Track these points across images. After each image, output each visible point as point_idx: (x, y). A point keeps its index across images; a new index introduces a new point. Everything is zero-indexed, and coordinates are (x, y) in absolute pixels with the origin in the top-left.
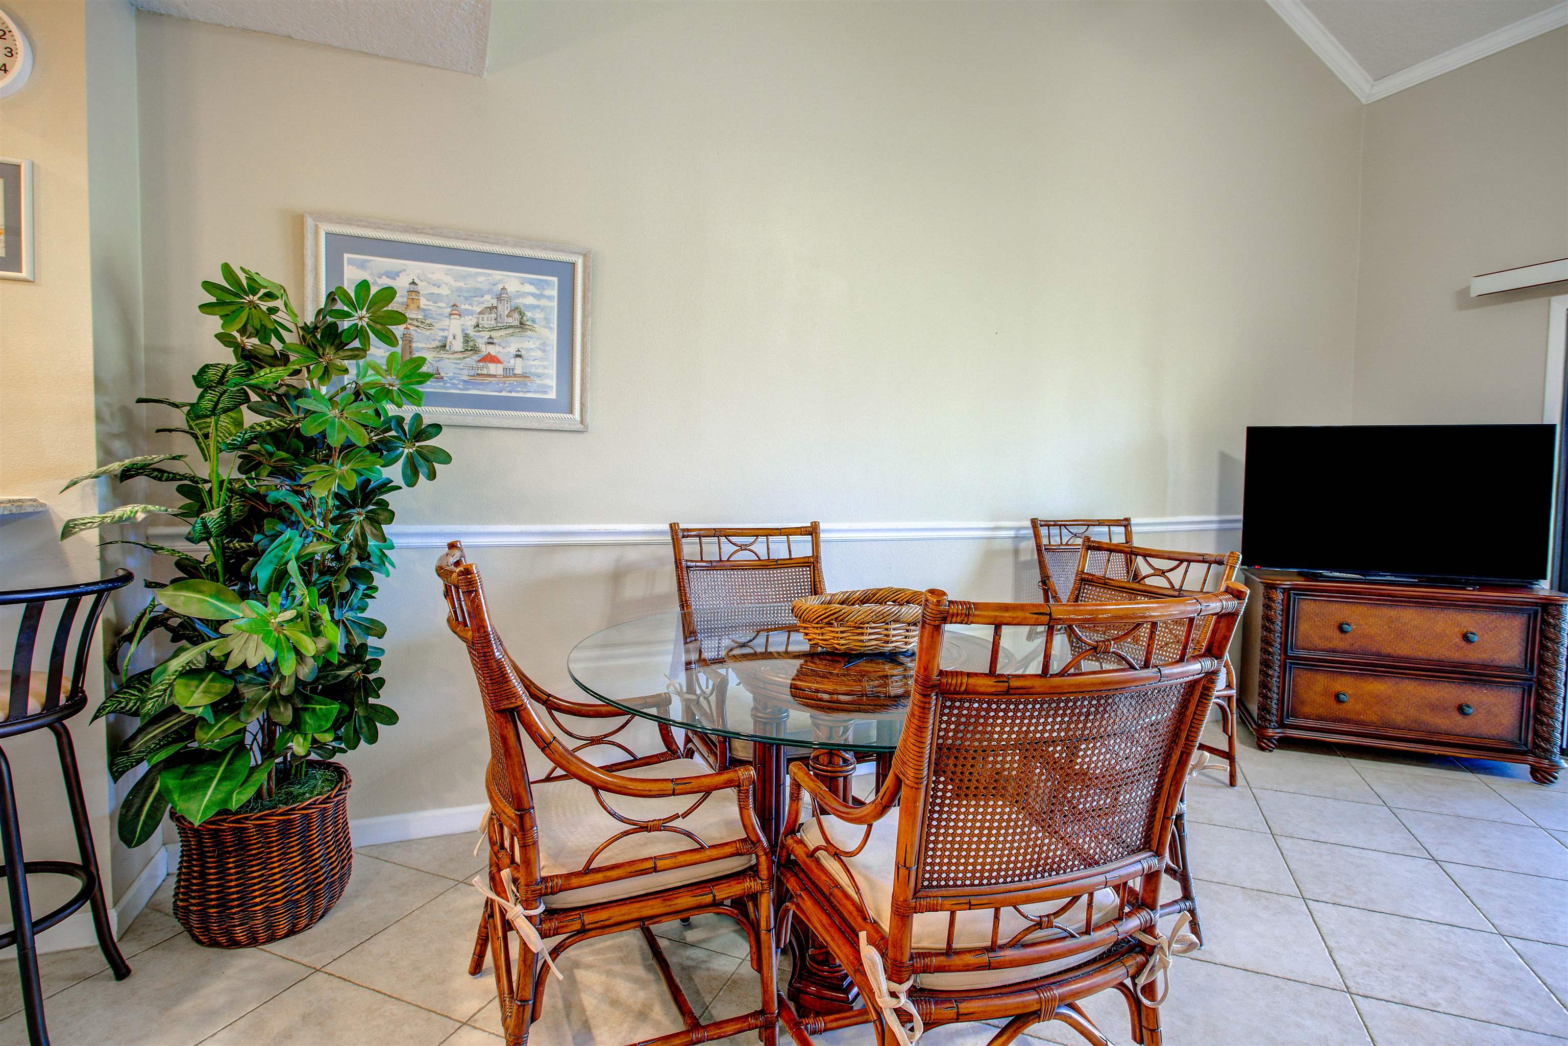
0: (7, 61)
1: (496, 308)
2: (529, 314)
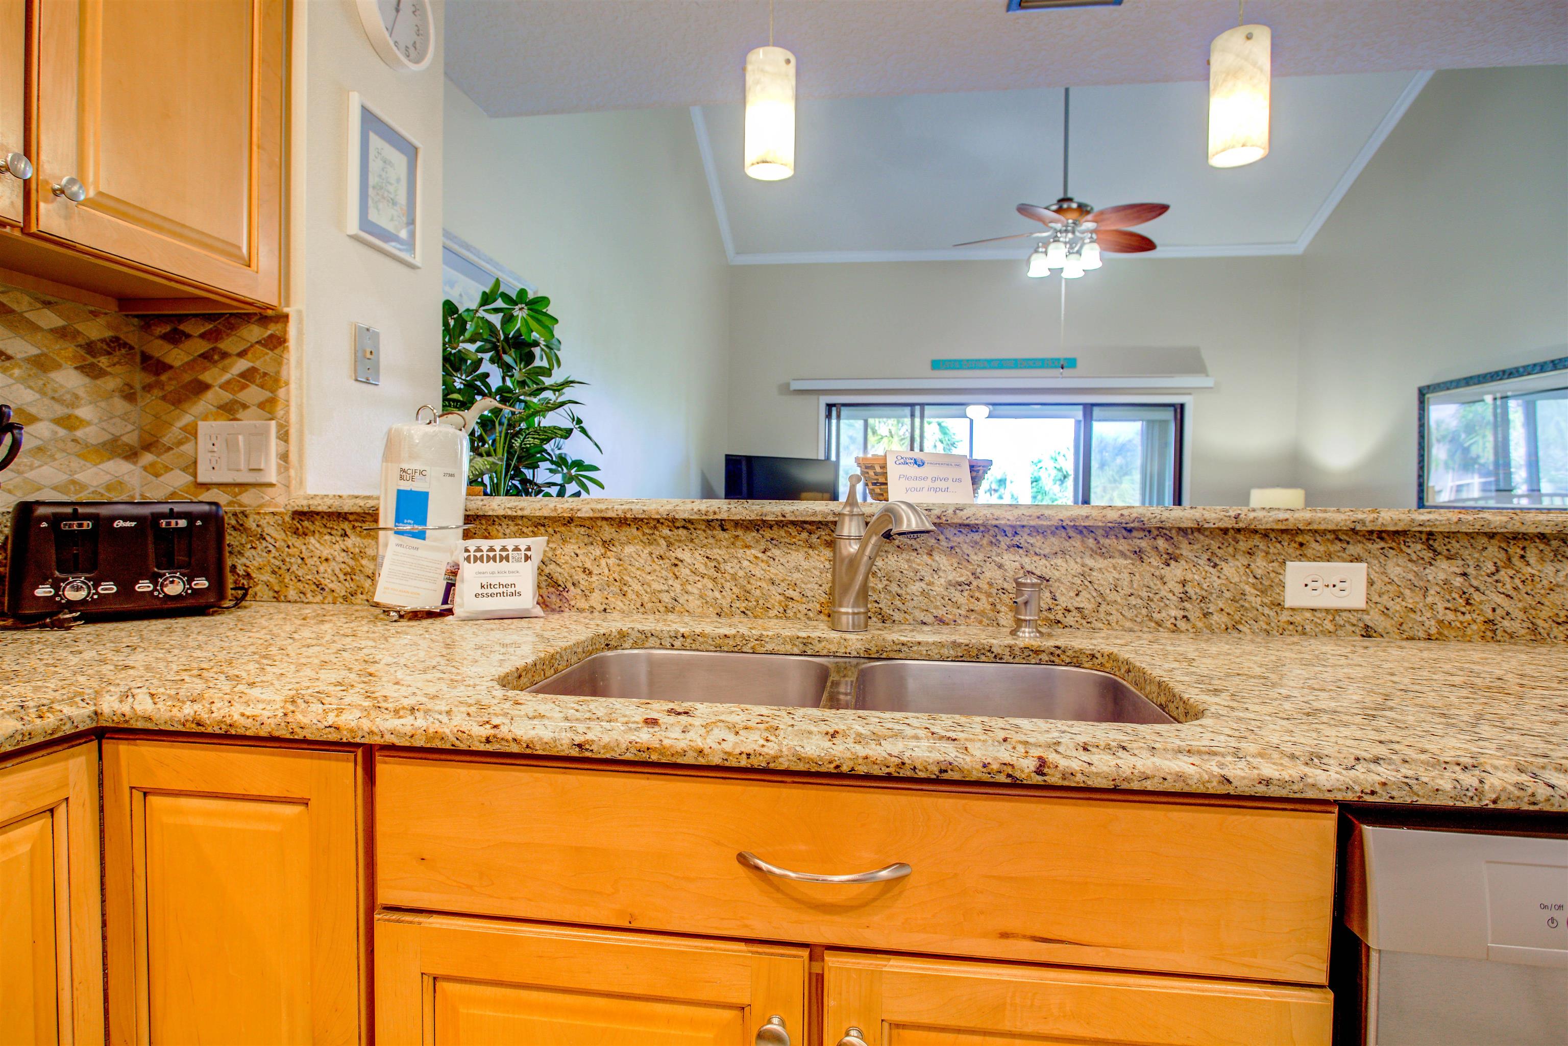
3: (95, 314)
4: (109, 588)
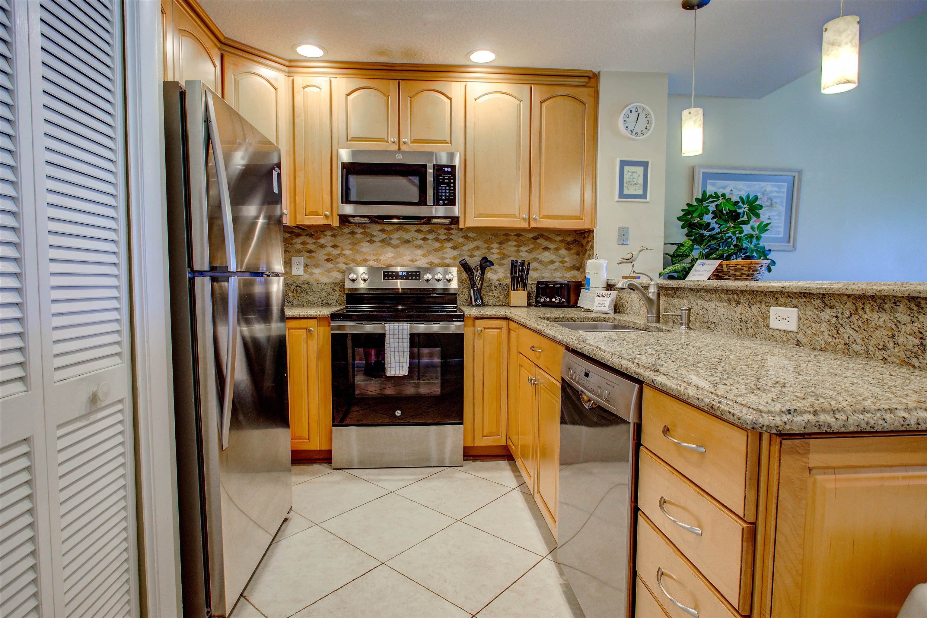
0: (648, 125)
1: (762, 198)
2: (774, 200)
3: (569, 235)
4: (548, 300)
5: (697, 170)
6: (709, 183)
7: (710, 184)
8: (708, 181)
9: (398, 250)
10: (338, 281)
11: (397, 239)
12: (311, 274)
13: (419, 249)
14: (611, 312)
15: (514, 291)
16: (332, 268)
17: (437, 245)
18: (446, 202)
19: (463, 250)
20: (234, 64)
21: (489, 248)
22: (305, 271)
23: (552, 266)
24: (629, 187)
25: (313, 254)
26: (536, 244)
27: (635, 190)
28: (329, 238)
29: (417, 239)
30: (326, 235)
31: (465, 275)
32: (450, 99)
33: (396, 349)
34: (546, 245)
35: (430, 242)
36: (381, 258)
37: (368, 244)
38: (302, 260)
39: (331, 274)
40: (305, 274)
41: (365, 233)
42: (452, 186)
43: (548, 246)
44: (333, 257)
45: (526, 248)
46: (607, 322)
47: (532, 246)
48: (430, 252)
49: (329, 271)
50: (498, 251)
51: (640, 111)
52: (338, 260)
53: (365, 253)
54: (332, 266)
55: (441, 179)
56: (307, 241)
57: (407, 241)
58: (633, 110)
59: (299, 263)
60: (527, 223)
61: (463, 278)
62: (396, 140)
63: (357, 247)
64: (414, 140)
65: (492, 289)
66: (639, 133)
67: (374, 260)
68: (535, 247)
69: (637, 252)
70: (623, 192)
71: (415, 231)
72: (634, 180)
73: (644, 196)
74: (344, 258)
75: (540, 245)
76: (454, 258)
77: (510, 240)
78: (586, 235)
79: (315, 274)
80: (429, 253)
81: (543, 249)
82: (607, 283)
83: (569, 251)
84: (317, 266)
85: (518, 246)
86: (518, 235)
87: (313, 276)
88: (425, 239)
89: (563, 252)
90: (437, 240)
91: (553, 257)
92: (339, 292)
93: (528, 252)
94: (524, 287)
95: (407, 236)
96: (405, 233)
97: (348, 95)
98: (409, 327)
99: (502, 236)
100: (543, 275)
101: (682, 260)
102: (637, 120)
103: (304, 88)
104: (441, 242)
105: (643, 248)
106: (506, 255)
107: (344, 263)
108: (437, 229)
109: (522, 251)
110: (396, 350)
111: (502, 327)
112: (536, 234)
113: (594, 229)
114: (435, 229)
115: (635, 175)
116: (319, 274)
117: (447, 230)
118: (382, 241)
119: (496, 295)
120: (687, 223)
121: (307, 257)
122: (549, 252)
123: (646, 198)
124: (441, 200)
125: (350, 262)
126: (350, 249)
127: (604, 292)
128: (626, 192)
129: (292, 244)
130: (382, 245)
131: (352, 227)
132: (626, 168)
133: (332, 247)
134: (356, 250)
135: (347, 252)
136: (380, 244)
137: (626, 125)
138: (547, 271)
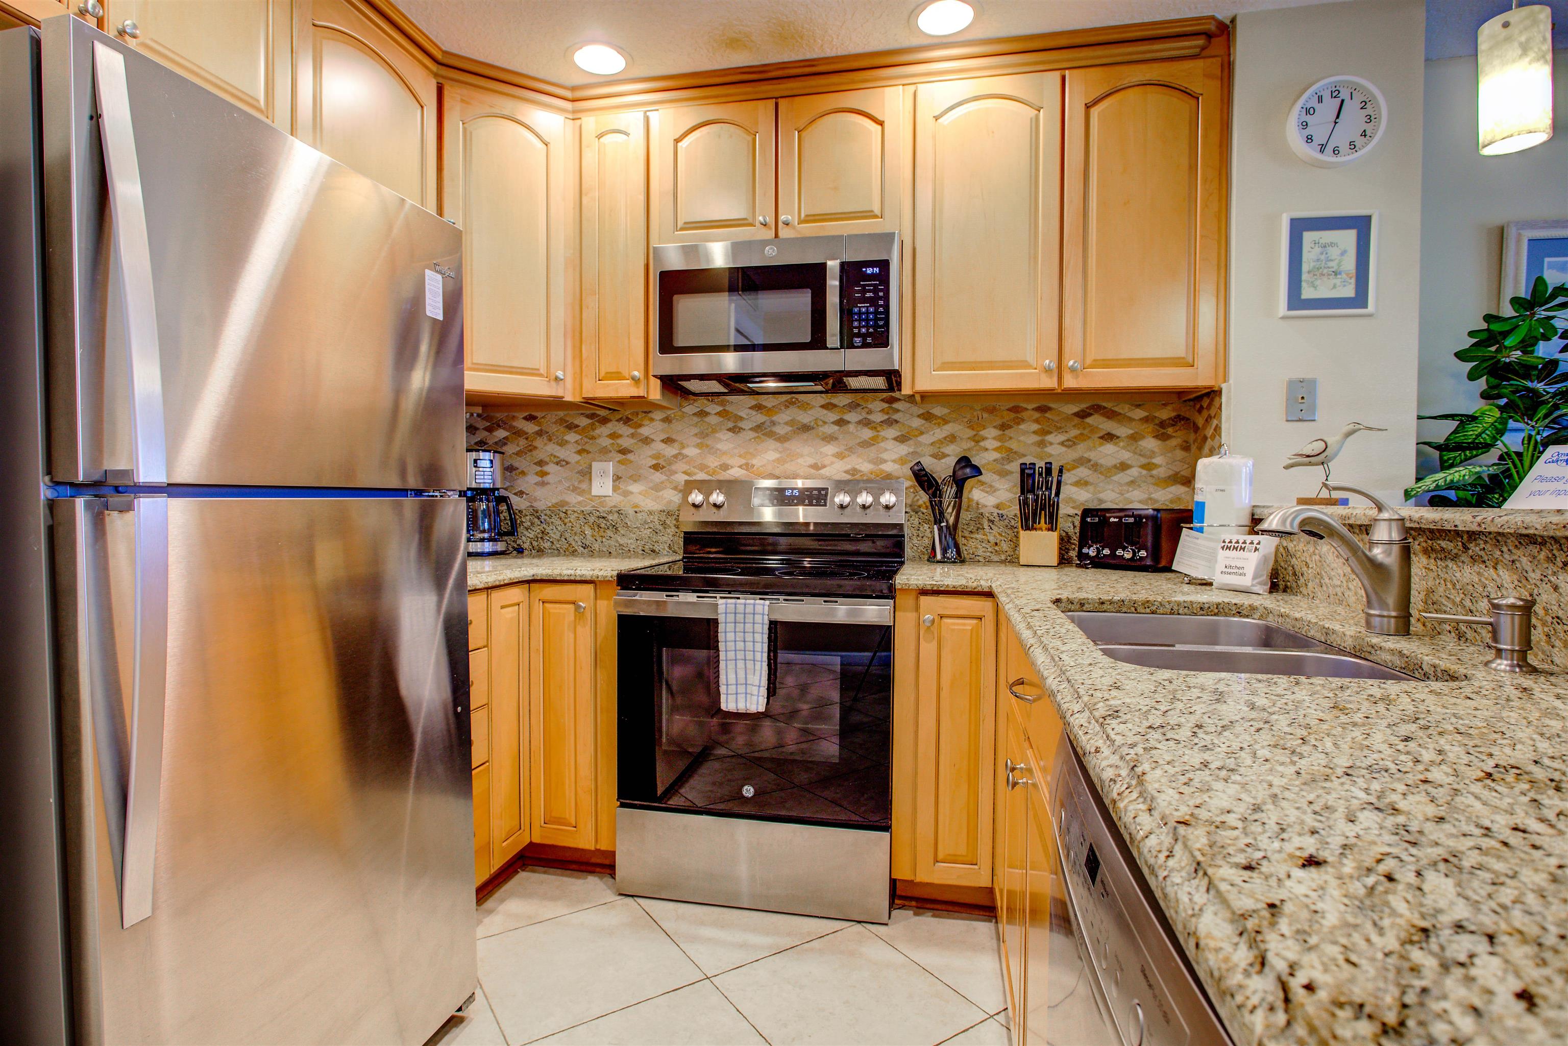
5: (1512, 233)
6: (1549, 262)
7: (1551, 267)
8: (1547, 260)
9: (787, 445)
10: (673, 507)
11: (786, 423)
12: (626, 494)
13: (829, 442)
14: (1263, 589)
15: (1028, 532)
16: (662, 483)
17: (867, 433)
18: (869, 340)
19: (920, 444)
20: (462, 101)
21: (976, 438)
22: (615, 489)
23: (1122, 474)
24: (1318, 283)
25: (630, 456)
26: (1084, 428)
27: (1334, 287)
28: (658, 425)
29: (825, 423)
30: (652, 420)
31: (923, 498)
32: (881, 123)
33: (740, 655)
34: (1109, 430)
35: (851, 427)
36: (754, 462)
37: (731, 434)
38: (610, 467)
39: (661, 493)
40: (615, 495)
41: (723, 414)
42: (881, 306)
43: (1114, 432)
44: (665, 461)
45: (1062, 438)
46: (1247, 616)
47: (1074, 432)
48: (851, 448)
49: (657, 488)
50: (997, 444)
51: (1344, 95)
52: (674, 467)
53: (724, 453)
54: (665, 478)
55: (858, 292)
56: (620, 432)
57: (806, 428)
58: (1326, 96)
59: (604, 473)
60: (1055, 379)
61: (921, 502)
62: (770, 220)
63: (709, 441)
64: (807, 216)
65: (982, 525)
66: (1344, 147)
67: (740, 467)
68: (1082, 434)
69: (1338, 437)
70: (1300, 294)
71: (822, 407)
72: (1331, 264)
73: (1360, 299)
74: (686, 463)
75: (1094, 429)
76: (902, 461)
77: (1023, 420)
78: (1205, 403)
79: (632, 493)
80: (850, 450)
81: (1102, 438)
82: (1253, 515)
83: (1165, 440)
84: (636, 478)
85: (1044, 432)
86: (1043, 409)
87: (629, 498)
88: (841, 422)
89: (1150, 443)
90: (866, 423)
91: (1125, 455)
92: (673, 529)
93: (1066, 446)
94: (1051, 522)
95: (805, 418)
96: (801, 412)
97: (677, 141)
98: (766, 608)
99: (1005, 413)
100: (1102, 496)
101: (1470, 458)
102: (1338, 117)
103: (600, 136)
104: (875, 428)
105: (1357, 426)
106: (1015, 453)
107: (685, 473)
108: (867, 401)
109: (1051, 444)
110: (738, 657)
111: (983, 614)
112: (1084, 406)
113: (1224, 386)
114: (862, 402)
115: (1334, 252)
116: (640, 493)
117: (887, 402)
118: (758, 428)
119: (991, 539)
120: (1485, 365)
121: (619, 462)
122: (1116, 444)
123: (1365, 306)
124: (858, 335)
125: (696, 471)
126: (698, 446)
127: (1242, 538)
128: (1307, 293)
129: (593, 438)
130: (758, 437)
131: (702, 403)
132: (1309, 237)
133: (663, 441)
134: (707, 446)
135: (691, 451)
136: (752, 434)
137: (1307, 132)
138: (1111, 487)
